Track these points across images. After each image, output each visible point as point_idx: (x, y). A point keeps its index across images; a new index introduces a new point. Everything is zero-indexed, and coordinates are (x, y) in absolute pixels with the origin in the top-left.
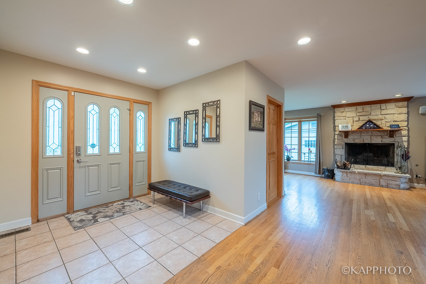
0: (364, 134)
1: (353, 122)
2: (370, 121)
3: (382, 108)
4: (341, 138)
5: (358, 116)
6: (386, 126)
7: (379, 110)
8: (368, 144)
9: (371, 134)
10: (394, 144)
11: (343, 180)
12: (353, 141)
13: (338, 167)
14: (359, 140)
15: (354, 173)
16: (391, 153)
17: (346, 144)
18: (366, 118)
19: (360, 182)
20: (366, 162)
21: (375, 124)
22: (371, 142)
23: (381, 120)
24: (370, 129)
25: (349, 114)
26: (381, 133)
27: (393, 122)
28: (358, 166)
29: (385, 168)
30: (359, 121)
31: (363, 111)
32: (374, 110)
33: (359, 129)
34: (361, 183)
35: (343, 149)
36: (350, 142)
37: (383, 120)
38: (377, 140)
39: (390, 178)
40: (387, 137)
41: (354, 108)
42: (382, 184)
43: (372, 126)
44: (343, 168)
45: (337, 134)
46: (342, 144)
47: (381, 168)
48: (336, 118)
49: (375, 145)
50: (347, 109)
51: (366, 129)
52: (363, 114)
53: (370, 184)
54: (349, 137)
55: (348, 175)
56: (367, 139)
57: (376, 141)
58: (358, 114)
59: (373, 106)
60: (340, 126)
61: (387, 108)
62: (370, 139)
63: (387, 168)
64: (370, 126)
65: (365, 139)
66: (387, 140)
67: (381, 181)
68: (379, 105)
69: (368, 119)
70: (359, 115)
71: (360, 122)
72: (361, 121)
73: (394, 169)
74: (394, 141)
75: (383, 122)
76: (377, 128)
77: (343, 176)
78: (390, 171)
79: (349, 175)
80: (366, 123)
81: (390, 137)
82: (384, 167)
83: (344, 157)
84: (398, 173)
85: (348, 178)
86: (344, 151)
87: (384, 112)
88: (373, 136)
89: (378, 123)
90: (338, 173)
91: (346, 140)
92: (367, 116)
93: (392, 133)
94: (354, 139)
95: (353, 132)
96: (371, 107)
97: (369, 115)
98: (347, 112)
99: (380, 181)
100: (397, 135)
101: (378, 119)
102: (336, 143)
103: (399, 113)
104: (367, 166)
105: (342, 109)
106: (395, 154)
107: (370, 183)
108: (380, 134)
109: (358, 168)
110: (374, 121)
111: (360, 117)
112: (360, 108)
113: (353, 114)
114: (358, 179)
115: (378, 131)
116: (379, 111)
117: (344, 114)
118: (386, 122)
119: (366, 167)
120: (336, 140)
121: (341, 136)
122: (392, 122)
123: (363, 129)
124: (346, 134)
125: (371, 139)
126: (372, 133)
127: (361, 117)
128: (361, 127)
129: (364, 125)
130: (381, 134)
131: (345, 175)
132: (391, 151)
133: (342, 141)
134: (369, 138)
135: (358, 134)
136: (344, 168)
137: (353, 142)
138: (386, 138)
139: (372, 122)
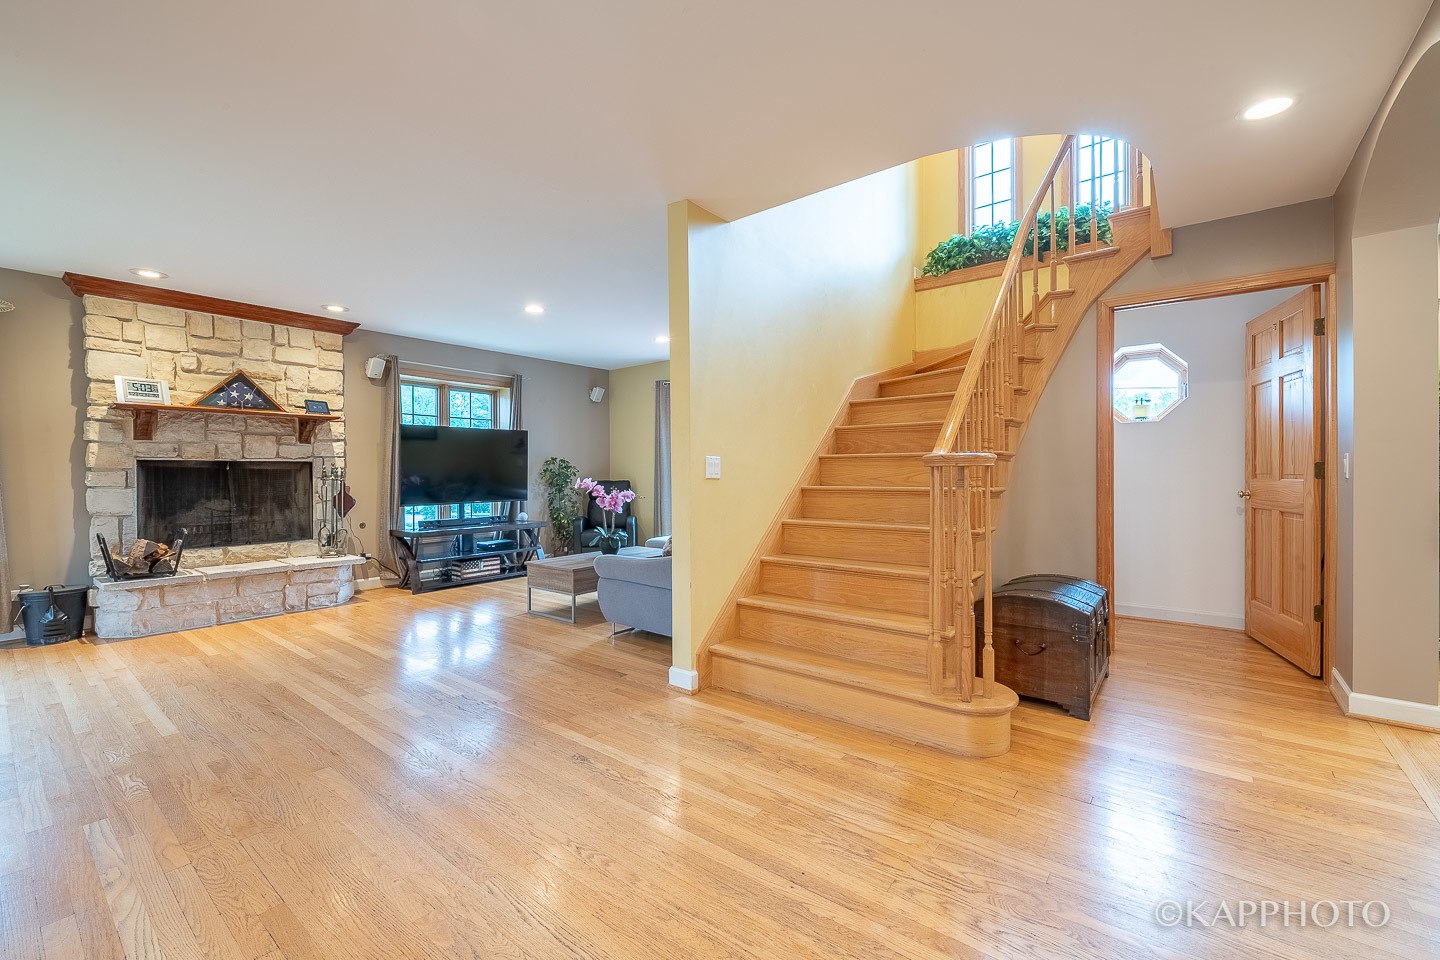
0: (217, 427)
1: (176, 373)
2: (241, 378)
3: (279, 340)
4: (118, 437)
5: (194, 350)
6: (290, 403)
7: (266, 343)
8: (233, 464)
9: (243, 428)
10: (311, 464)
11: (145, 626)
12: (175, 450)
13: (117, 571)
14: (198, 451)
15: (196, 582)
16: (300, 496)
17: (143, 465)
18: (227, 367)
19: (219, 616)
20: (222, 535)
21: (259, 393)
22: (243, 457)
23: (275, 379)
24: (245, 407)
25: (154, 336)
26: (277, 425)
27: (309, 391)
28: (196, 555)
29: (289, 546)
30: (197, 371)
31: (213, 338)
32: (252, 341)
33: (199, 402)
34: (224, 619)
35: (127, 487)
36: (161, 457)
37: (280, 380)
38: (263, 450)
39: (314, 577)
40: (294, 442)
41: (176, 315)
42: (291, 603)
43: (249, 397)
44: (146, 571)
45: (97, 420)
46: (126, 466)
47: (275, 550)
48: (90, 342)
49: (255, 468)
50: (146, 310)
51: (229, 405)
52: (213, 345)
53: (254, 614)
54: (158, 436)
55: (166, 599)
56: (228, 445)
57: (259, 453)
58: (195, 343)
59: (251, 325)
60: (118, 379)
61: (292, 344)
62: (238, 446)
63: (296, 545)
64: (241, 396)
65: (221, 446)
66: (294, 452)
67: (287, 592)
68: (267, 326)
69: (231, 370)
70: (202, 347)
71: (203, 376)
72: (206, 373)
73: (312, 545)
74: (313, 456)
75: (281, 386)
76: (265, 409)
77: (145, 608)
78: (303, 555)
79: (171, 598)
80: (229, 384)
81: (301, 442)
82: (286, 544)
83: (132, 526)
84: (327, 554)
85: (168, 611)
86: (132, 495)
87: (283, 354)
88: (248, 434)
89: (268, 389)
90: (113, 604)
91: (142, 449)
92: (229, 360)
93: (307, 427)
94: (179, 442)
95: (178, 413)
96: (241, 326)
97: (236, 354)
98: (147, 327)
99: (284, 594)
100: (319, 437)
101: (265, 374)
102: (91, 461)
103: (323, 365)
104: (230, 548)
105: (122, 307)
106: (316, 497)
107: (256, 608)
108: (271, 429)
109: (198, 561)
110: (257, 382)
111: (201, 357)
112: (201, 320)
113: (175, 340)
114: (211, 606)
115: (267, 417)
116: (269, 347)
117: (132, 331)
118: (287, 389)
119: (226, 553)
120: (93, 448)
121: (119, 426)
122: (306, 393)
123: (217, 405)
124: (145, 420)
125: (243, 447)
126: (246, 423)
127: (206, 359)
128: (209, 398)
129: (220, 389)
130: (276, 428)
131: (154, 600)
132: (301, 486)
133: (126, 450)
134: (235, 440)
135: (195, 424)
136: (150, 571)
137: (173, 457)
138: (290, 444)
139: (251, 386)
